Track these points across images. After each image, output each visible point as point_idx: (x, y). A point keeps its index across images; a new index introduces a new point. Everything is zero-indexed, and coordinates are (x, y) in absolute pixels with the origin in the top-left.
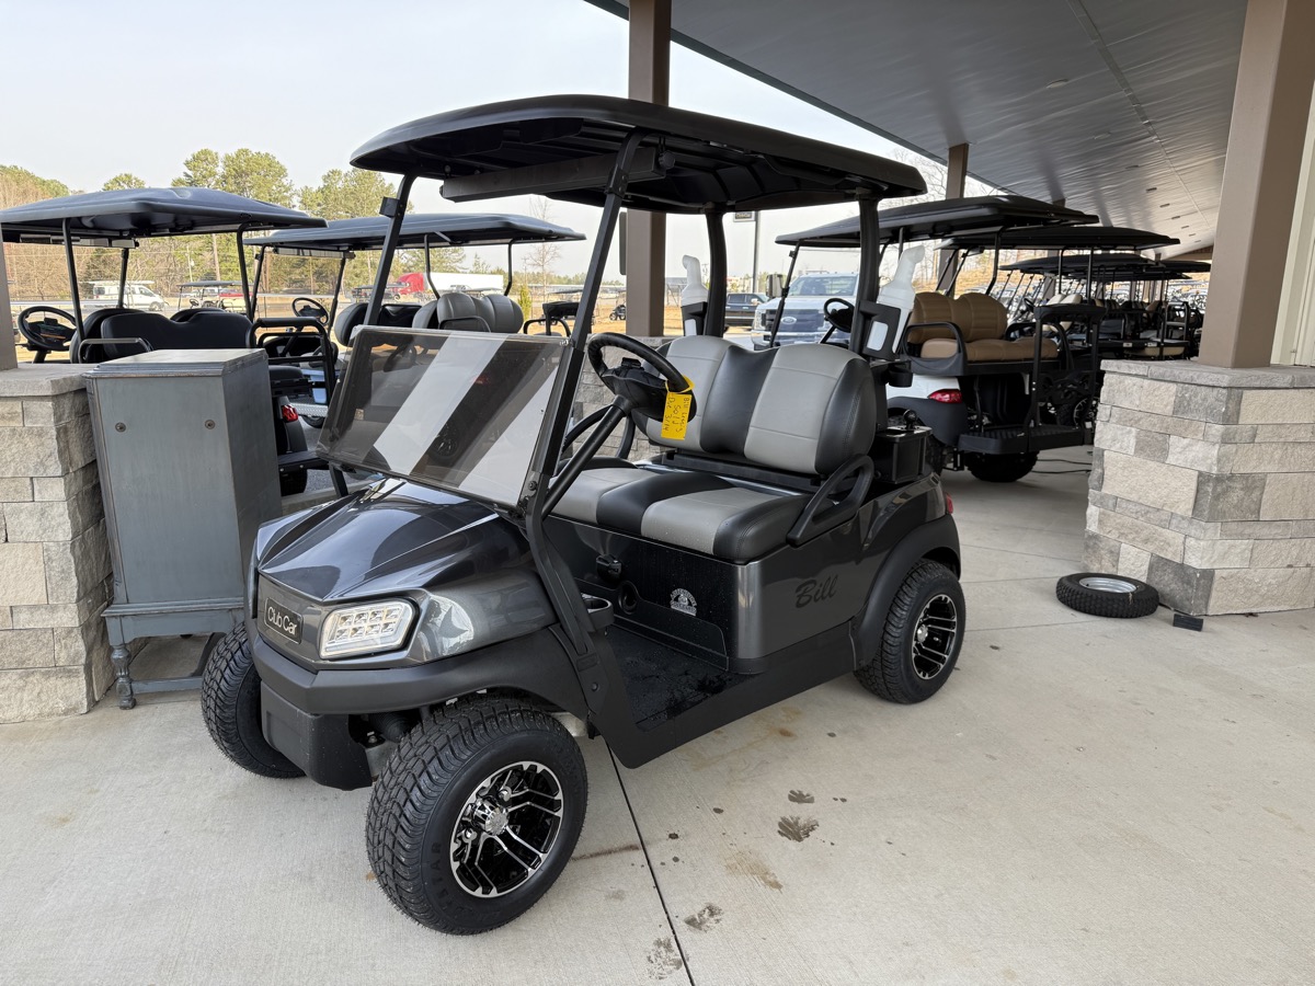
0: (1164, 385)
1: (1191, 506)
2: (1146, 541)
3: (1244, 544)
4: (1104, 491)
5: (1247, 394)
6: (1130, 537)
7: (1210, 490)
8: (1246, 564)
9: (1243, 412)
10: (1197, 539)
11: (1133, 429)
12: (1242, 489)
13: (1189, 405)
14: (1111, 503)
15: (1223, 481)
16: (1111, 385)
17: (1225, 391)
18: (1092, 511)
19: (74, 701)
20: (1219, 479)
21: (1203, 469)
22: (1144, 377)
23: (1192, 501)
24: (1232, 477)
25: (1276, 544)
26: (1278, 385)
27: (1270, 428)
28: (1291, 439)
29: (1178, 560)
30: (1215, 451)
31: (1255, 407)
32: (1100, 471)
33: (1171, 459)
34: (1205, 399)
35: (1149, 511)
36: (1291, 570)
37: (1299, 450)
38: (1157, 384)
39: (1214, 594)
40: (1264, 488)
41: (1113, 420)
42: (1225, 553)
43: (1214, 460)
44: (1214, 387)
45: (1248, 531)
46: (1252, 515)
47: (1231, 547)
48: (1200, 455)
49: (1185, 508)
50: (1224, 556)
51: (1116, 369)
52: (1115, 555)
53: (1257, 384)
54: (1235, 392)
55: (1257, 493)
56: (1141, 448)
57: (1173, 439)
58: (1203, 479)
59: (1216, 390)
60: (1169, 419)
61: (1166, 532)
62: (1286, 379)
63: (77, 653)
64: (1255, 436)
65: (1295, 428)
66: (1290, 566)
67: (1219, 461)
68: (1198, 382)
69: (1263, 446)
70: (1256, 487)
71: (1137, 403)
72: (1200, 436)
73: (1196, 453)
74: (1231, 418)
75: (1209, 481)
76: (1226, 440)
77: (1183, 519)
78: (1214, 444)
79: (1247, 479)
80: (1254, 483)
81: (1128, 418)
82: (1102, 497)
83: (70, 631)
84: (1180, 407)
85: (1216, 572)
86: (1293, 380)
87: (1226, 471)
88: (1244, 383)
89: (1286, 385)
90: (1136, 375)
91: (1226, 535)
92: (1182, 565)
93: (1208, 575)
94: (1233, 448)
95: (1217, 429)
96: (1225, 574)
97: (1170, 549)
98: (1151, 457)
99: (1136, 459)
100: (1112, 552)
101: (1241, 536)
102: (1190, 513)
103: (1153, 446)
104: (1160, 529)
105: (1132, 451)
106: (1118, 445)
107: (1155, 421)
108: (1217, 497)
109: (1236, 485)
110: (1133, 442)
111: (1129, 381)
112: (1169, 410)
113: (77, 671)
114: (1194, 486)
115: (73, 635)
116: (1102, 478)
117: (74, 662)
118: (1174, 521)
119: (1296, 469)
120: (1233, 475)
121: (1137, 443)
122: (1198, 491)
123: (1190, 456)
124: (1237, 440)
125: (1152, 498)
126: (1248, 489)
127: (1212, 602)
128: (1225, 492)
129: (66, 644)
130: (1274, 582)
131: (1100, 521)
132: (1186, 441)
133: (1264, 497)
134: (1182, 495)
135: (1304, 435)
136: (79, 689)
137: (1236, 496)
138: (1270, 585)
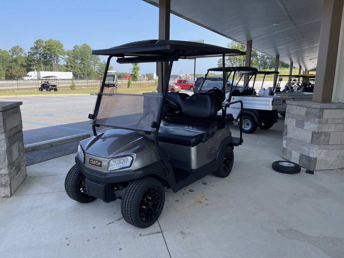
0: (303, 108)
2: (299, 150)
3: (324, 151)
4: (287, 136)
5: (325, 110)
6: (294, 149)
7: (316, 136)
8: (326, 156)
9: (324, 115)
10: (312, 149)
11: (295, 120)
12: (324, 136)
13: (309, 113)
14: (289, 139)
15: (319, 134)
16: (289, 108)
17: (319, 110)
18: (284, 142)
19: (6, 194)
21: (314, 131)
22: (297, 106)
23: (311, 139)
24: (321, 133)
25: (334, 151)
26: (333, 108)
27: (331, 119)
28: (337, 123)
29: (307, 155)
30: (317, 126)
31: (327, 114)
32: (286, 131)
33: (305, 128)
34: (314, 112)
35: (299, 141)
37: (340, 126)
38: (301, 107)
39: (317, 164)
40: (330, 136)
41: (289, 117)
43: (316, 128)
44: (316, 108)
45: (326, 147)
46: (327, 143)
47: (321, 152)
48: (313, 127)
49: (309, 140)
50: (320, 154)
51: (290, 103)
52: (291, 154)
53: (327, 108)
54: (322, 110)
55: (328, 137)
56: (297, 125)
57: (305, 122)
58: (314, 133)
59: (316, 109)
60: (304, 117)
61: (304, 148)
62: (334, 106)
63: (7, 181)
64: (327, 122)
65: (338, 119)
66: (337, 157)
67: (318, 128)
68: (312, 107)
69: (330, 124)
70: (328, 135)
71: (296, 112)
72: (312, 122)
73: (311, 126)
74: (321, 117)
75: (315, 134)
76: (320, 123)
77: (308, 144)
78: (316, 124)
79: (325, 133)
81: (294, 117)
82: (287, 138)
83: (5, 175)
84: (307, 114)
85: (318, 158)
86: (337, 106)
87: (320, 131)
88: (324, 107)
89: (335, 108)
90: (295, 105)
91: (320, 149)
92: (308, 157)
93: (315, 159)
94: (321, 125)
95: (317, 120)
96: (320, 159)
97: (305, 152)
98: (300, 127)
99: (296, 128)
100: (289, 153)
101: (324, 149)
102: (310, 142)
103: (300, 124)
104: (302, 147)
105: (294, 126)
106: (291, 124)
107: (301, 117)
108: (317, 138)
109: (322, 135)
111: (293, 107)
112: (304, 114)
113: (7, 186)
114: (311, 135)
116: (287, 133)
117: (7, 183)
118: (306, 145)
119: (338, 130)
120: (321, 132)
121: (296, 123)
122: (312, 136)
124: (322, 123)
125: (300, 138)
126: (326, 136)
127: (316, 167)
128: (319, 137)
129: (4, 178)
130: (333, 161)
131: (286, 144)
132: (309, 123)
133: (330, 138)
134: (308, 137)
135: (340, 121)
136: (7, 191)
137: (322, 138)
138: (332, 162)
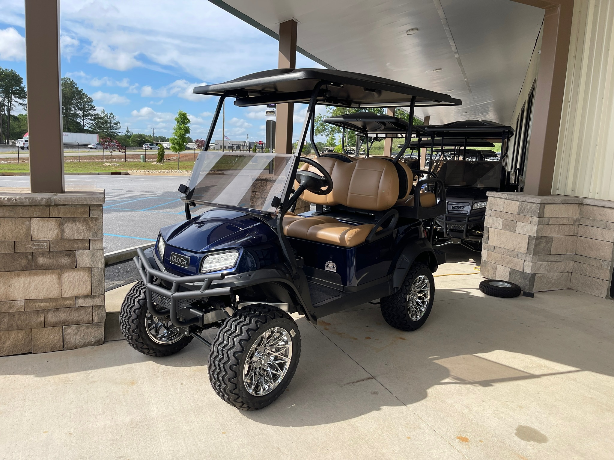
0: (514, 202)
1: (526, 249)
2: (508, 263)
3: (545, 264)
5: (547, 206)
6: (501, 262)
7: (534, 243)
8: (546, 272)
9: (545, 213)
11: (501, 219)
12: (545, 242)
13: (524, 210)
14: (492, 248)
15: (538, 239)
16: (491, 202)
17: (538, 205)
18: (484, 252)
19: (98, 338)
21: (531, 235)
22: (505, 199)
23: (526, 247)
24: (541, 238)
25: (557, 264)
26: (557, 203)
27: (554, 219)
28: (561, 223)
29: (521, 270)
30: (535, 228)
31: (549, 211)
32: (487, 236)
33: (517, 231)
34: (531, 208)
35: (508, 251)
36: (562, 274)
37: (565, 228)
38: (511, 201)
39: (536, 283)
40: (552, 241)
41: (492, 215)
42: (539, 267)
43: (535, 231)
44: (534, 203)
45: (547, 259)
46: (548, 252)
47: (541, 265)
48: (529, 229)
49: (524, 249)
50: (539, 269)
51: (493, 196)
52: (495, 269)
53: (550, 202)
54: (543, 205)
55: (550, 244)
56: (505, 227)
57: (518, 223)
58: (530, 239)
59: (535, 205)
60: (516, 215)
61: (517, 260)
62: (559, 200)
63: (102, 316)
64: (549, 222)
65: (562, 219)
66: (561, 272)
67: (537, 231)
68: (528, 201)
69: (552, 226)
70: (550, 241)
71: (503, 209)
72: (529, 222)
73: (527, 228)
74: (541, 215)
75: (533, 239)
76: (539, 223)
77: (523, 254)
78: (535, 225)
79: (547, 238)
80: (549, 240)
81: (499, 214)
82: (488, 246)
83: (100, 307)
84: (521, 211)
85: (536, 275)
86: (562, 201)
87: (540, 235)
88: (545, 202)
89: (559, 203)
90: (501, 198)
91: (540, 260)
92: (523, 273)
93: (534, 276)
94: (542, 226)
95: (536, 219)
96: (539, 275)
97: (518, 266)
98: (510, 230)
99: (503, 231)
100: (493, 268)
101: (545, 261)
102: (526, 252)
103: (510, 226)
104: (514, 259)
105: (501, 228)
106: (495, 226)
107: (510, 216)
108: (536, 246)
109: (542, 241)
110: (501, 223)
111: (498, 200)
112: (516, 212)
113: (101, 325)
114: (527, 241)
116: (488, 239)
117: (101, 321)
118: (519, 255)
119: (563, 234)
121: (503, 224)
122: (528, 243)
123: (525, 229)
124: (543, 224)
125: (510, 246)
126: (547, 242)
127: (535, 287)
128: (539, 244)
129: (98, 313)
130: (556, 278)
131: (487, 256)
132: (523, 224)
133: (552, 245)
134: (522, 245)
135: (565, 222)
136: (100, 332)
137: (543, 245)
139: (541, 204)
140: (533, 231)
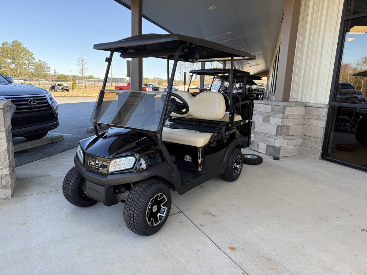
0: (269, 106)
1: (275, 133)
2: (265, 141)
3: (286, 141)
4: (255, 130)
5: (287, 107)
6: (262, 141)
7: (280, 129)
8: (287, 145)
9: (286, 111)
10: (277, 140)
11: (262, 116)
12: (286, 129)
13: (274, 110)
14: (257, 133)
16: (256, 106)
17: (282, 107)
18: (252, 135)
19: (7, 195)
20: (281, 126)
21: (278, 124)
22: (264, 104)
23: (276, 132)
24: (284, 126)
25: (292, 141)
26: (292, 105)
27: (291, 115)
28: (295, 117)
29: (273, 145)
30: (280, 120)
31: (289, 110)
32: (254, 126)
33: (271, 122)
34: (278, 109)
35: (266, 135)
36: (295, 146)
37: (296, 120)
38: (267, 106)
39: (281, 152)
41: (256, 114)
43: (280, 122)
44: (280, 106)
45: (287, 138)
46: (287, 134)
47: (284, 141)
48: (277, 121)
49: (274, 133)
50: (282, 144)
51: (257, 102)
52: (258, 145)
53: (289, 105)
54: (284, 107)
55: (289, 129)
56: (263, 120)
57: (271, 118)
58: (278, 127)
60: (270, 113)
61: (270, 139)
62: (294, 104)
63: (8, 182)
64: (288, 117)
65: (295, 115)
66: (295, 145)
67: (281, 122)
68: (276, 105)
69: (290, 119)
71: (262, 110)
72: (277, 117)
73: (276, 121)
74: (283, 113)
76: (283, 118)
77: (274, 136)
78: (280, 119)
80: (288, 127)
81: (260, 114)
82: (254, 132)
83: (6, 175)
84: (272, 111)
85: (281, 147)
87: (283, 125)
88: (286, 105)
90: (262, 104)
91: (283, 139)
92: (274, 146)
93: (279, 148)
94: (284, 119)
95: (281, 115)
96: (283, 147)
97: (271, 143)
98: (266, 122)
99: (262, 123)
100: (257, 144)
101: (286, 139)
102: (275, 134)
103: (266, 120)
104: (268, 138)
105: (261, 121)
106: (258, 120)
107: (267, 114)
108: (281, 131)
110: (262, 119)
111: (260, 105)
112: (270, 111)
113: (8, 187)
114: (276, 128)
115: (7, 176)
116: (254, 128)
117: (7, 184)
118: (272, 136)
119: (296, 124)
120: (284, 125)
121: (263, 119)
122: (277, 129)
123: (275, 121)
125: (267, 131)
126: (287, 129)
127: (280, 154)
128: (282, 129)
129: (5, 179)
131: (254, 138)
132: (274, 118)
133: (290, 130)
134: (273, 130)
135: (297, 116)
136: (8, 192)
137: (284, 130)
138: (291, 150)
139: (283, 106)
140: (279, 123)
